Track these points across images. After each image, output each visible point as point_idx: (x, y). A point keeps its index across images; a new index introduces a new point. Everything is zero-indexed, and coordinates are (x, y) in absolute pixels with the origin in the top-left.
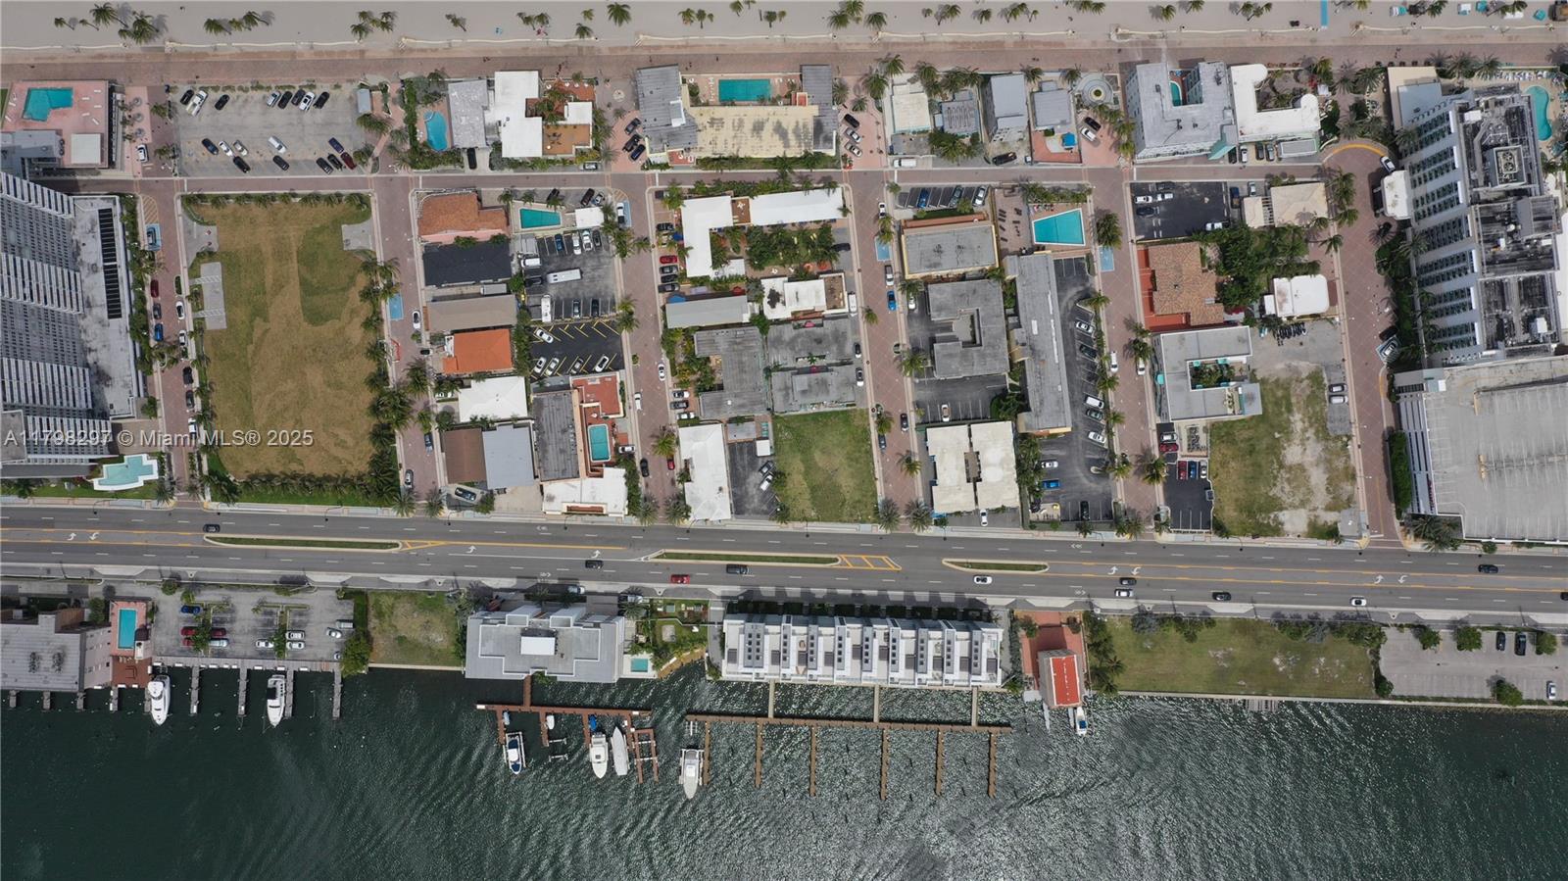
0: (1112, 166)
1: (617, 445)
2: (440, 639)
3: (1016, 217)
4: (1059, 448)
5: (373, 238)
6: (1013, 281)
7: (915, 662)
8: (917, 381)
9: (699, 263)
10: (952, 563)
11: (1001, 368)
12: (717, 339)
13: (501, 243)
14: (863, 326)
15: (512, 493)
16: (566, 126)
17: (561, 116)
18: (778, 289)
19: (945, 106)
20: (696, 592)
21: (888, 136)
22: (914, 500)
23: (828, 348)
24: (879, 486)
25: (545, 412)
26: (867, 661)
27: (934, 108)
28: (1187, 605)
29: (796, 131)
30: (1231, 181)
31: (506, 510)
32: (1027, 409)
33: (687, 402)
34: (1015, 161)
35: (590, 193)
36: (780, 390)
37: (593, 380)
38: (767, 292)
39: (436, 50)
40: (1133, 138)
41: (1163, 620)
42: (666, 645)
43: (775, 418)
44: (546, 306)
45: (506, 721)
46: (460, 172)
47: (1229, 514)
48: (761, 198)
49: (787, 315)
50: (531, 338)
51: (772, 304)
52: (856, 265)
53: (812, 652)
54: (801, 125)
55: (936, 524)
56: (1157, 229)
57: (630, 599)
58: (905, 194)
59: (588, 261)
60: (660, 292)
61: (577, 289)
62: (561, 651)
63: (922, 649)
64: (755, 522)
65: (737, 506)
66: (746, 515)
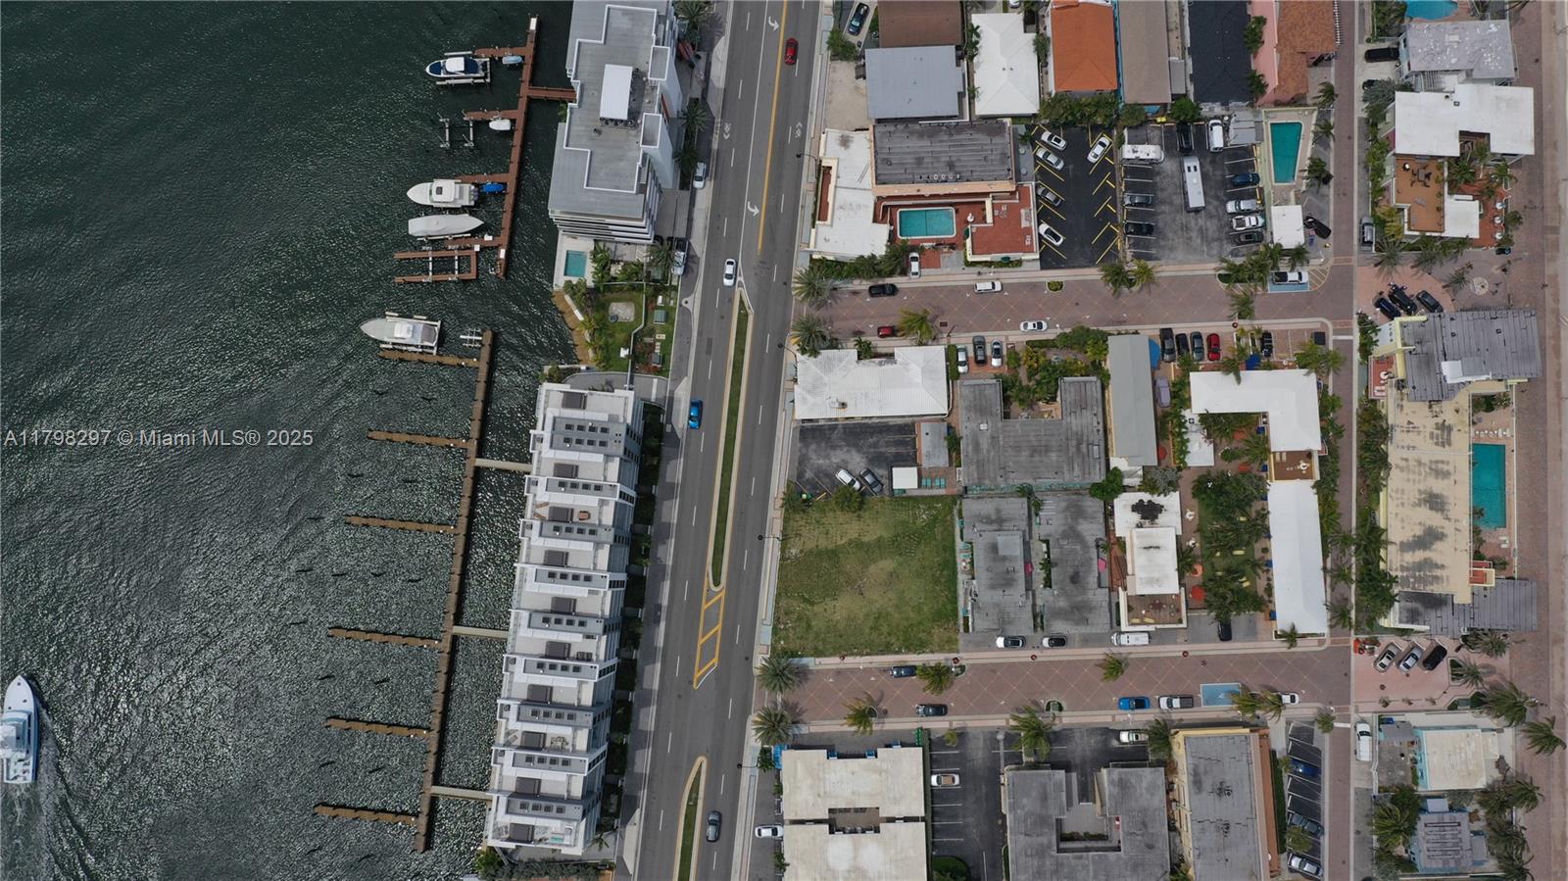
1: (921, 250)
7: (539, 701)
8: (1000, 737)
9: (1212, 392)
10: (699, 773)
12: (1087, 414)
13: (1251, 89)
14: (1096, 653)
15: (857, 88)
16: (1441, 195)
17: (1455, 189)
18: (1162, 518)
19: (1461, 817)
20: (683, 358)
21: (1409, 717)
22: (805, 717)
23: (1064, 592)
24: (831, 662)
25: (983, 138)
26: (546, 620)
27: (1457, 799)
29: (1428, 564)
31: (830, 78)
33: (983, 362)
35: (1323, 231)
36: (998, 511)
37: (1028, 218)
38: (1158, 499)
42: (604, 307)
43: (955, 500)
44: (1150, 151)
45: (509, 59)
46: (1361, 38)
48: (1311, 501)
49: (1120, 530)
50: (1097, 129)
51: (1136, 508)
53: (569, 530)
54: (1438, 572)
55: (764, 751)
57: (680, 256)
58: (1311, 738)
59: (1215, 221)
60: (1163, 330)
61: (1171, 203)
62: (605, 129)
63: (559, 716)
64: (786, 458)
65: (813, 429)
66: (799, 445)
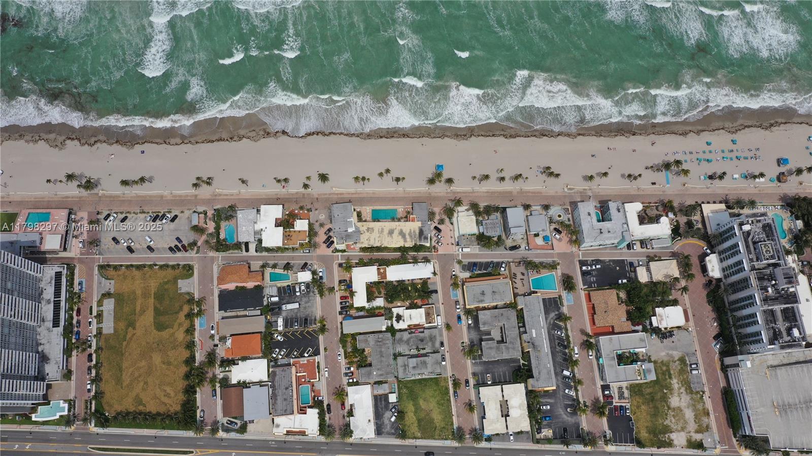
0: (569, 251)
1: (315, 396)
3: (522, 277)
4: (550, 398)
5: (194, 287)
6: (522, 309)
8: (474, 362)
9: (360, 300)
11: (518, 355)
12: (369, 339)
13: (259, 289)
14: (445, 332)
15: (257, 423)
16: (295, 231)
17: (293, 226)
18: (401, 313)
19: (484, 222)
21: (456, 237)
22: (474, 427)
23: (426, 344)
24: (455, 418)
25: (277, 378)
27: (479, 223)
29: (410, 234)
30: (629, 259)
31: (254, 432)
32: (532, 377)
33: (352, 373)
34: (520, 249)
35: (306, 264)
36: (402, 366)
37: (303, 361)
38: (395, 315)
39: (232, 195)
40: (578, 237)
43: (399, 382)
44: (280, 322)
46: (240, 253)
47: (644, 435)
48: (392, 267)
49: (405, 327)
50: (272, 338)
51: (398, 321)
52: (441, 301)
54: (412, 231)
55: (486, 440)
56: (594, 283)
58: (465, 265)
59: (303, 299)
60: (340, 314)
61: (297, 313)
64: (388, 439)
65: (378, 430)
66: (383, 435)
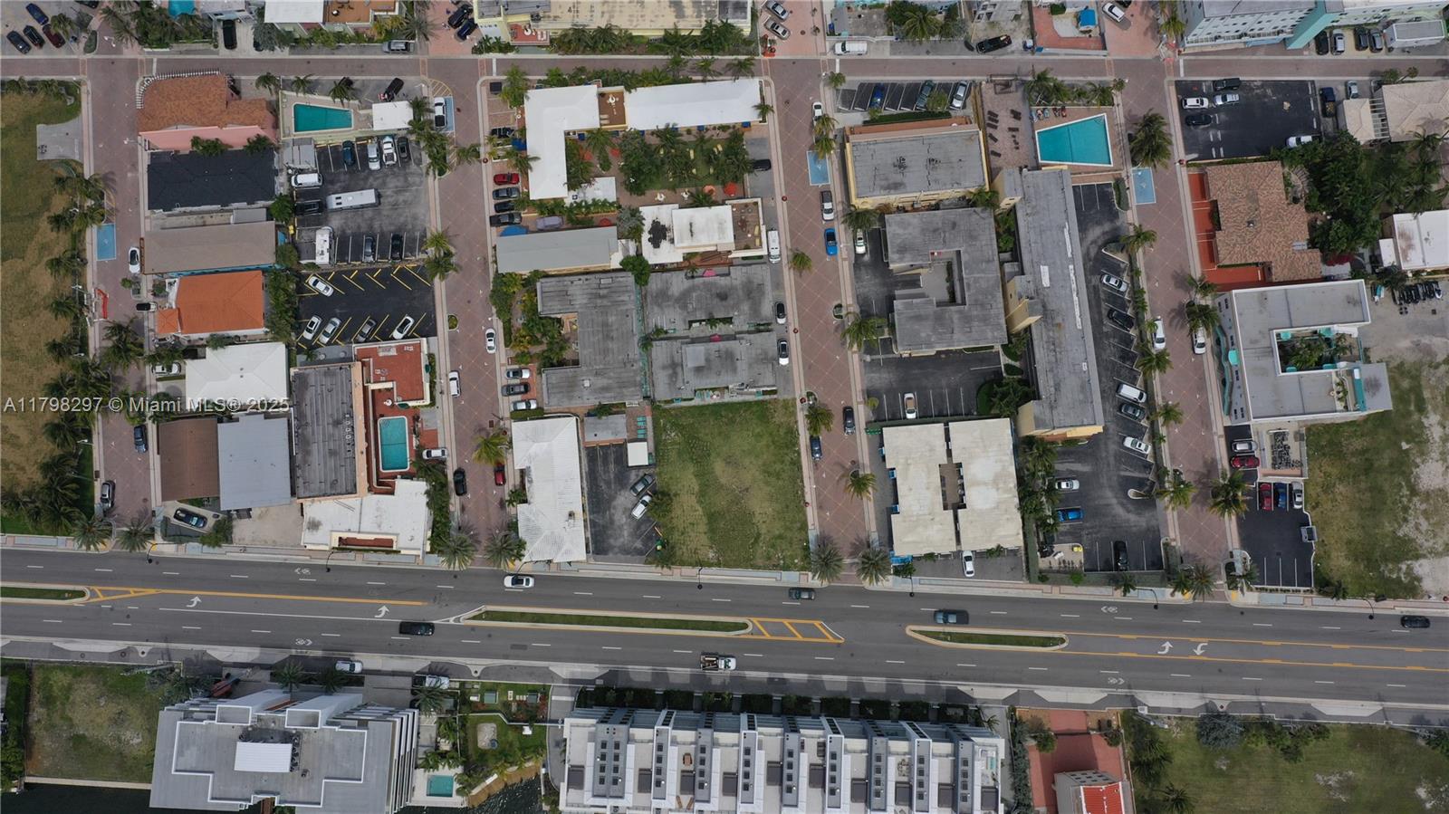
0: (1148, 56)
1: (420, 448)
2: (136, 741)
3: (1013, 123)
4: (1079, 461)
5: (81, 144)
6: (1013, 210)
7: (866, 790)
8: (868, 358)
9: (548, 180)
10: (921, 632)
11: (994, 338)
12: (571, 290)
13: (261, 150)
14: (788, 276)
15: (260, 517)
18: (664, 221)
20: (531, 672)
21: (827, 11)
22: (863, 536)
23: (736, 306)
24: (811, 514)
25: (310, 394)
26: (789, 790)
28: (1279, 703)
30: (1321, 80)
31: (252, 543)
32: (1034, 395)
33: (526, 386)
34: (1009, 48)
35: (397, 85)
36: (664, 368)
37: (387, 349)
38: (647, 225)
40: (1180, 13)
41: (1247, 725)
42: (483, 754)
43: (656, 408)
44: (322, 240)
46: (212, 53)
47: (1340, 564)
48: (643, 93)
49: (677, 258)
50: (301, 288)
51: (656, 244)
52: (780, 190)
53: (702, 774)
55: (897, 572)
56: (1217, 144)
57: (429, 682)
58: (851, 92)
59: (388, 180)
60: (492, 224)
61: (372, 219)
62: (302, 765)
63: (878, 770)
64: (624, 566)
65: (596, 542)
66: (611, 555)
